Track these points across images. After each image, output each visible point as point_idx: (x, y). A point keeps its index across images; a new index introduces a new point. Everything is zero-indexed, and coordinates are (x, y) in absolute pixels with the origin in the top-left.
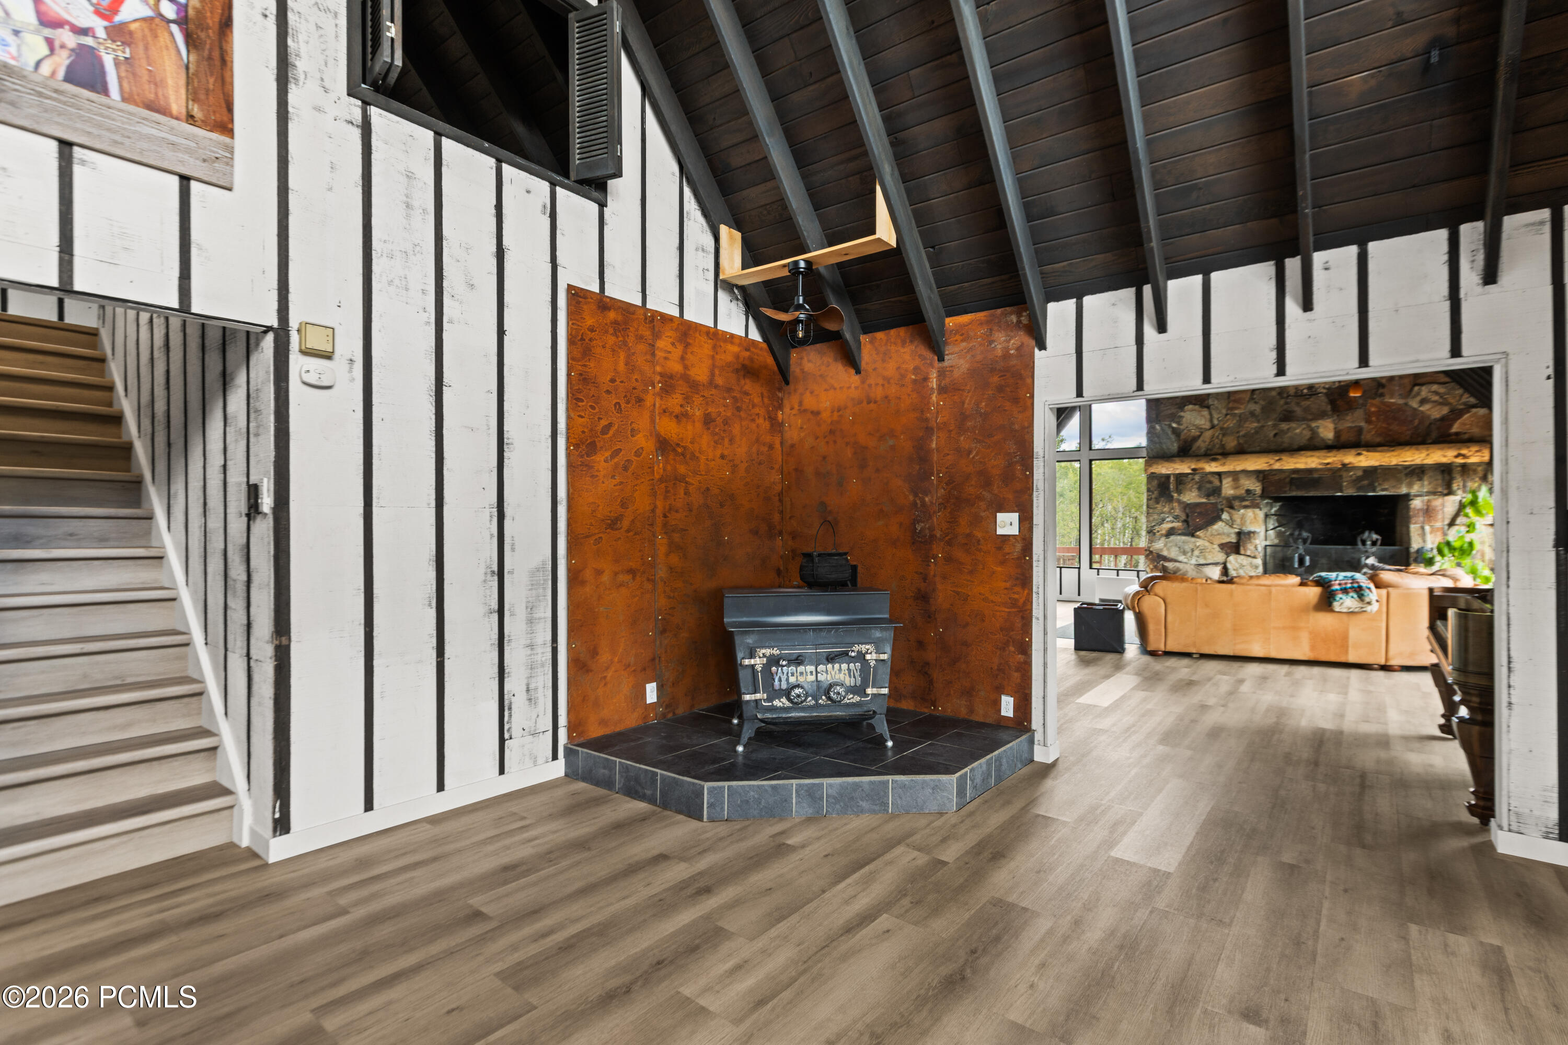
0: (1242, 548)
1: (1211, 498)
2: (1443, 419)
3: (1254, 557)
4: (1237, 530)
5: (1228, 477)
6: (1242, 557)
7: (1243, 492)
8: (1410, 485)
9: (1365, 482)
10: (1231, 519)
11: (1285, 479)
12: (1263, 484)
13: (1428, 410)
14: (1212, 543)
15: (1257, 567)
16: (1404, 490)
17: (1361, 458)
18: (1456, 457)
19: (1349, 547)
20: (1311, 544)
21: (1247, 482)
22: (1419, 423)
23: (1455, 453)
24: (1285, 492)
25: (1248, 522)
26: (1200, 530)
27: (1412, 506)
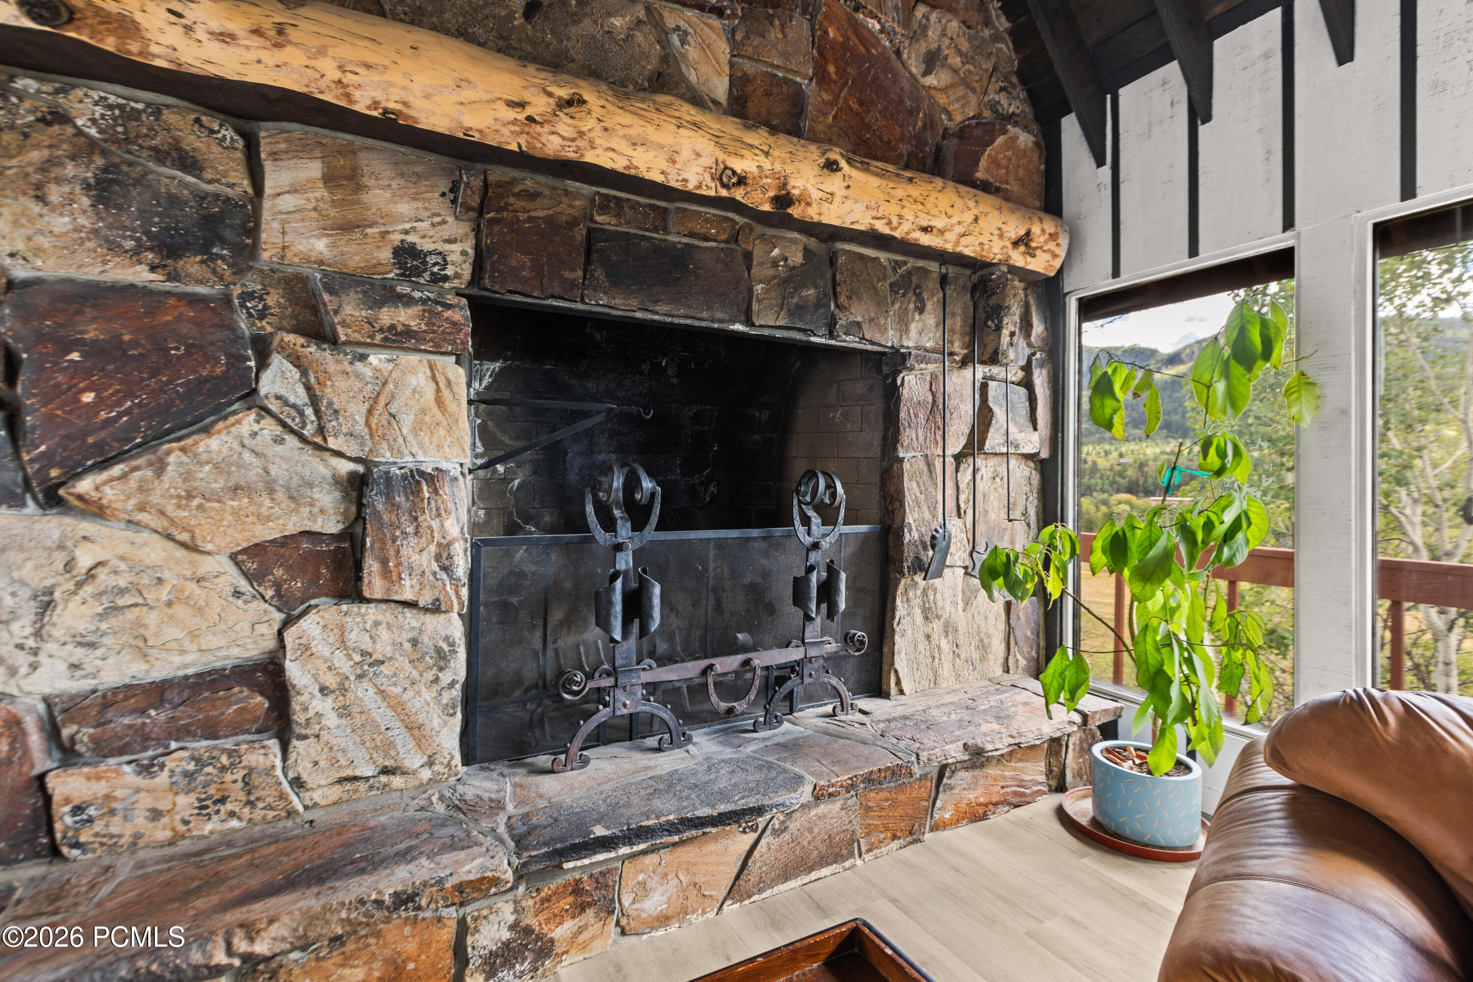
0: (371, 566)
1: (192, 265)
2: (962, 133)
3: (435, 608)
4: (345, 467)
5: (301, 151)
6: (371, 612)
7: (386, 255)
8: (904, 326)
9: (810, 293)
10: (314, 401)
11: (572, 224)
12: (477, 231)
13: (944, 90)
14: (191, 547)
15: (442, 658)
16: (890, 338)
17: (834, 183)
18: (1016, 244)
19: (755, 533)
20: (658, 528)
21: (404, 208)
22: (924, 126)
23: (1014, 229)
24: (570, 289)
25: (407, 421)
26: (105, 464)
27: (905, 393)
